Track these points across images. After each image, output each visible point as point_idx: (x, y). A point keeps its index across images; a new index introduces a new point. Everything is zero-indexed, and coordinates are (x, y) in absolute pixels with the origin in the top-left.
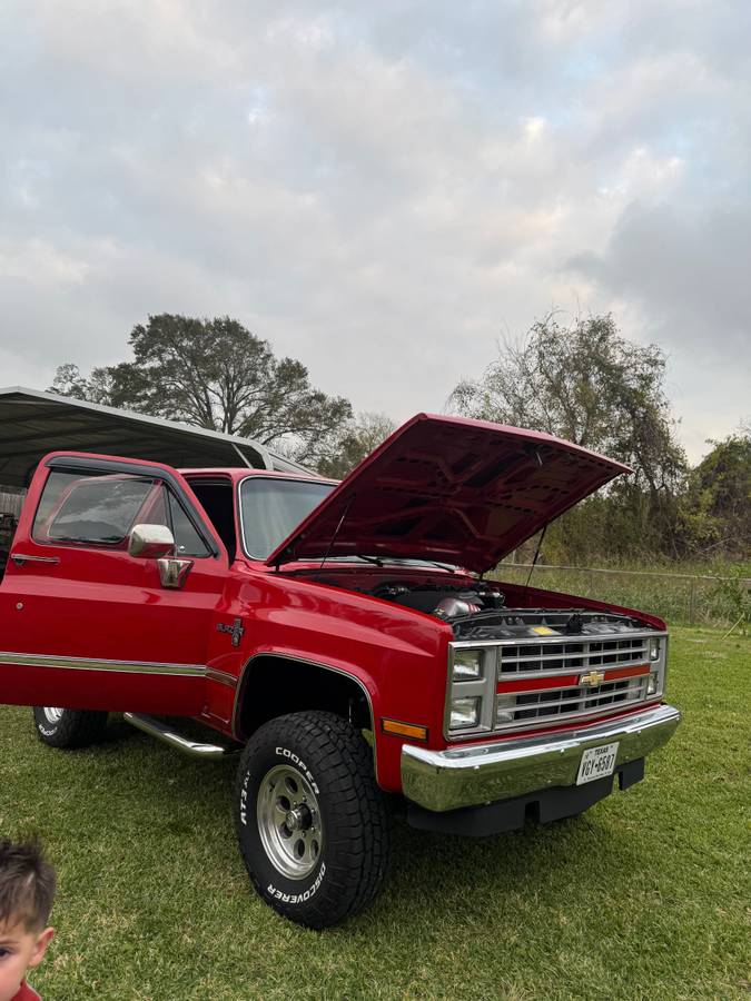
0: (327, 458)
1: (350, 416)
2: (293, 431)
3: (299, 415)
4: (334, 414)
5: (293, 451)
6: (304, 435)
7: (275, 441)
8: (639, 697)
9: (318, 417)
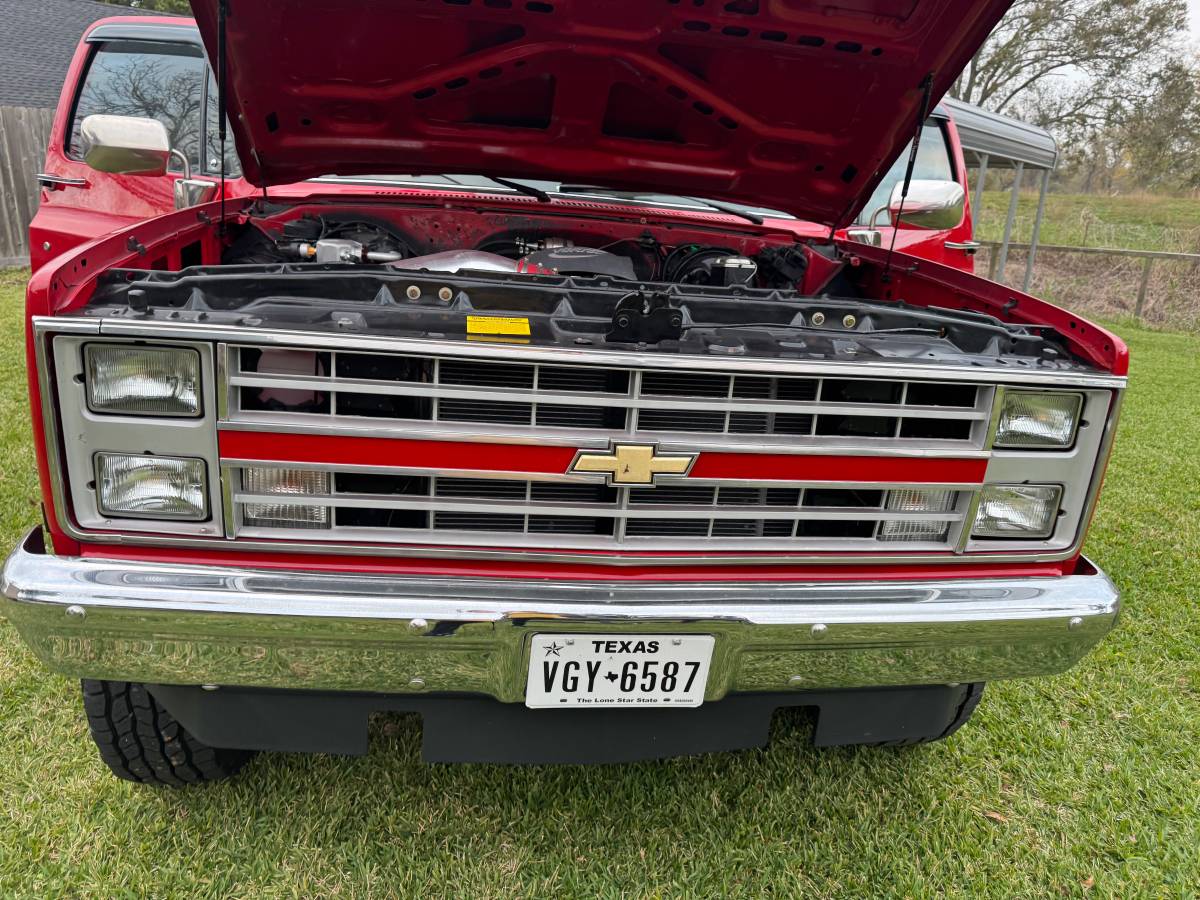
0: (1125, 103)
1: (1180, 25)
2: (1074, 62)
3: (1086, 36)
4: (1150, 27)
5: (1070, 95)
6: (1096, 66)
7: (1041, 83)
8: (943, 539)
9: (1119, 32)
